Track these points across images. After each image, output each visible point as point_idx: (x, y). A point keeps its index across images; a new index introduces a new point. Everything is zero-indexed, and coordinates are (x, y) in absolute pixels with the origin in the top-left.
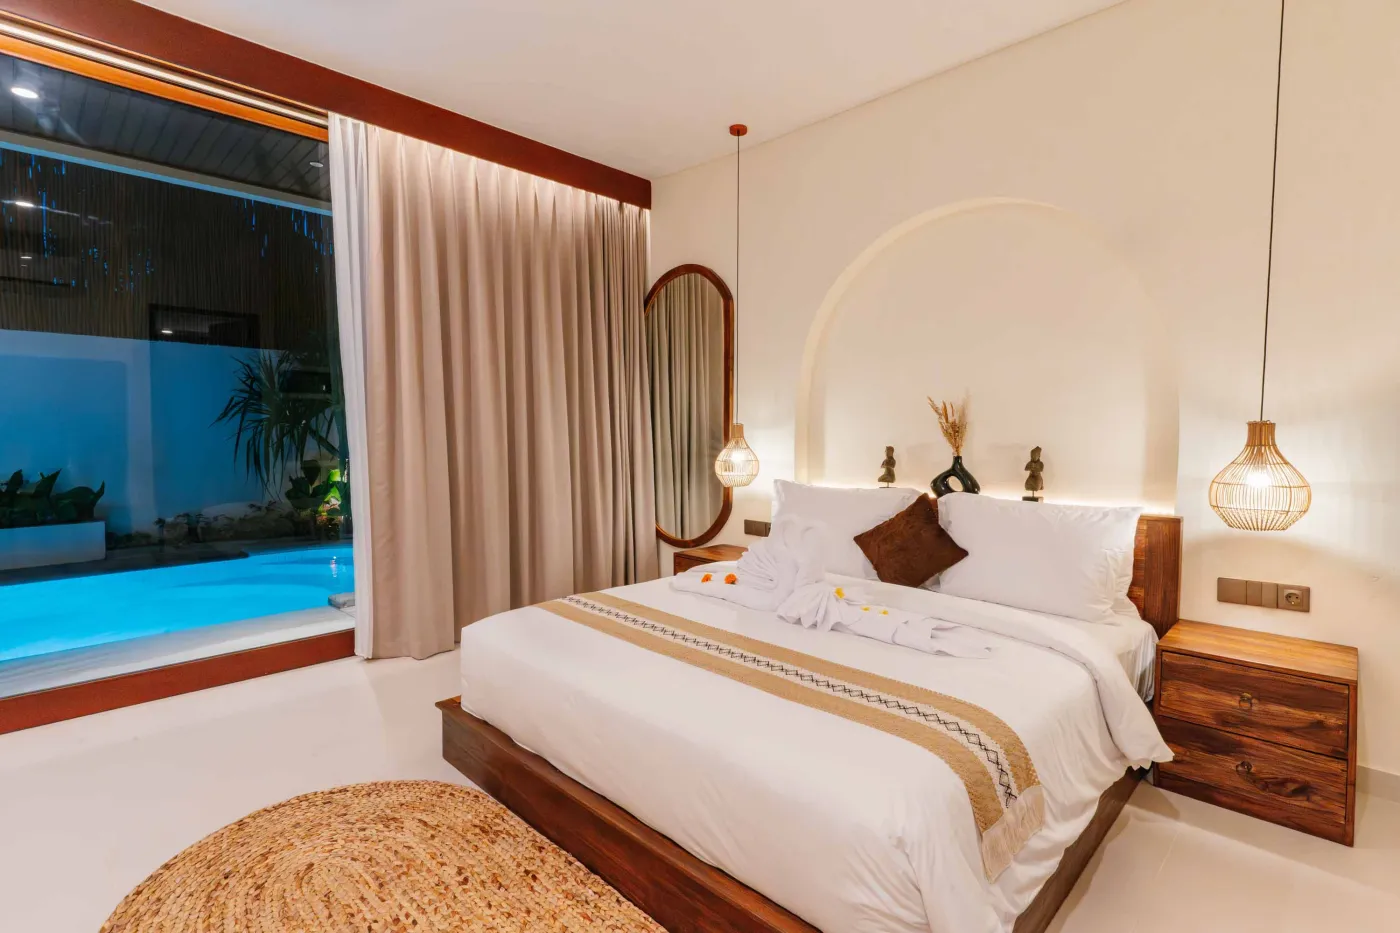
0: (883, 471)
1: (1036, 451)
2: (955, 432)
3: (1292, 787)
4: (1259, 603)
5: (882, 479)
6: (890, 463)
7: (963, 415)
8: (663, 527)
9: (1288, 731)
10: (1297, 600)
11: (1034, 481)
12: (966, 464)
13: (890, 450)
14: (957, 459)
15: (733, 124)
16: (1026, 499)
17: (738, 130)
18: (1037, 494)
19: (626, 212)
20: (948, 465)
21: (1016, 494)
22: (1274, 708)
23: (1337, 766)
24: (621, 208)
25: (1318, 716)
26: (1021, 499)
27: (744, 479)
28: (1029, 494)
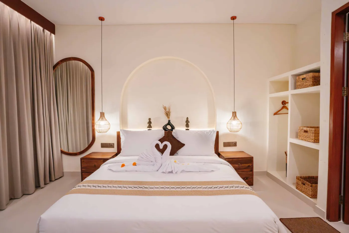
0: (148, 125)
1: (187, 118)
2: (168, 114)
3: (246, 178)
4: (230, 146)
5: (148, 127)
6: (150, 123)
7: (169, 110)
8: (63, 149)
9: (245, 168)
10: (235, 144)
11: (187, 125)
12: (171, 122)
13: (150, 119)
14: (169, 121)
15: (100, 16)
16: (186, 130)
17: (102, 19)
18: (188, 128)
19: (45, 33)
20: (167, 122)
21: (184, 129)
22: (243, 165)
23: (251, 173)
24: (43, 30)
25: (249, 164)
26: (185, 130)
27: (105, 130)
28: (187, 128)
